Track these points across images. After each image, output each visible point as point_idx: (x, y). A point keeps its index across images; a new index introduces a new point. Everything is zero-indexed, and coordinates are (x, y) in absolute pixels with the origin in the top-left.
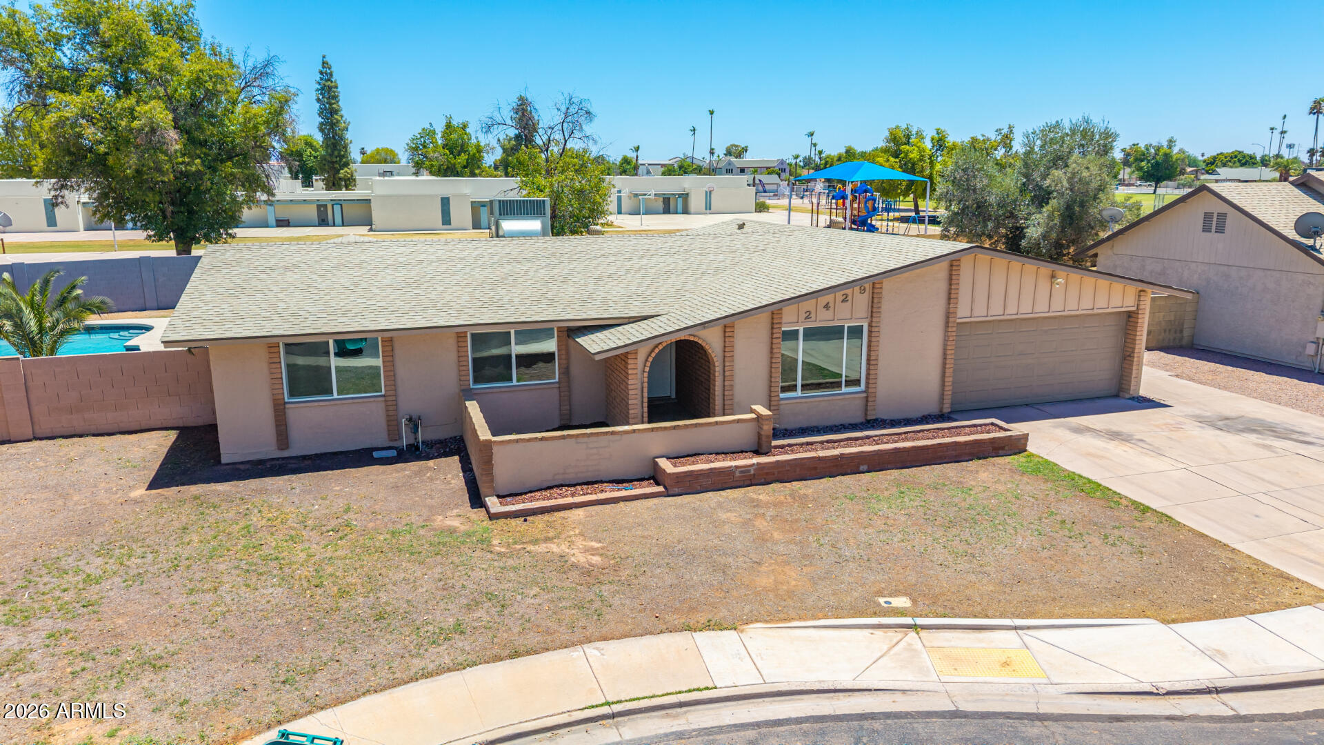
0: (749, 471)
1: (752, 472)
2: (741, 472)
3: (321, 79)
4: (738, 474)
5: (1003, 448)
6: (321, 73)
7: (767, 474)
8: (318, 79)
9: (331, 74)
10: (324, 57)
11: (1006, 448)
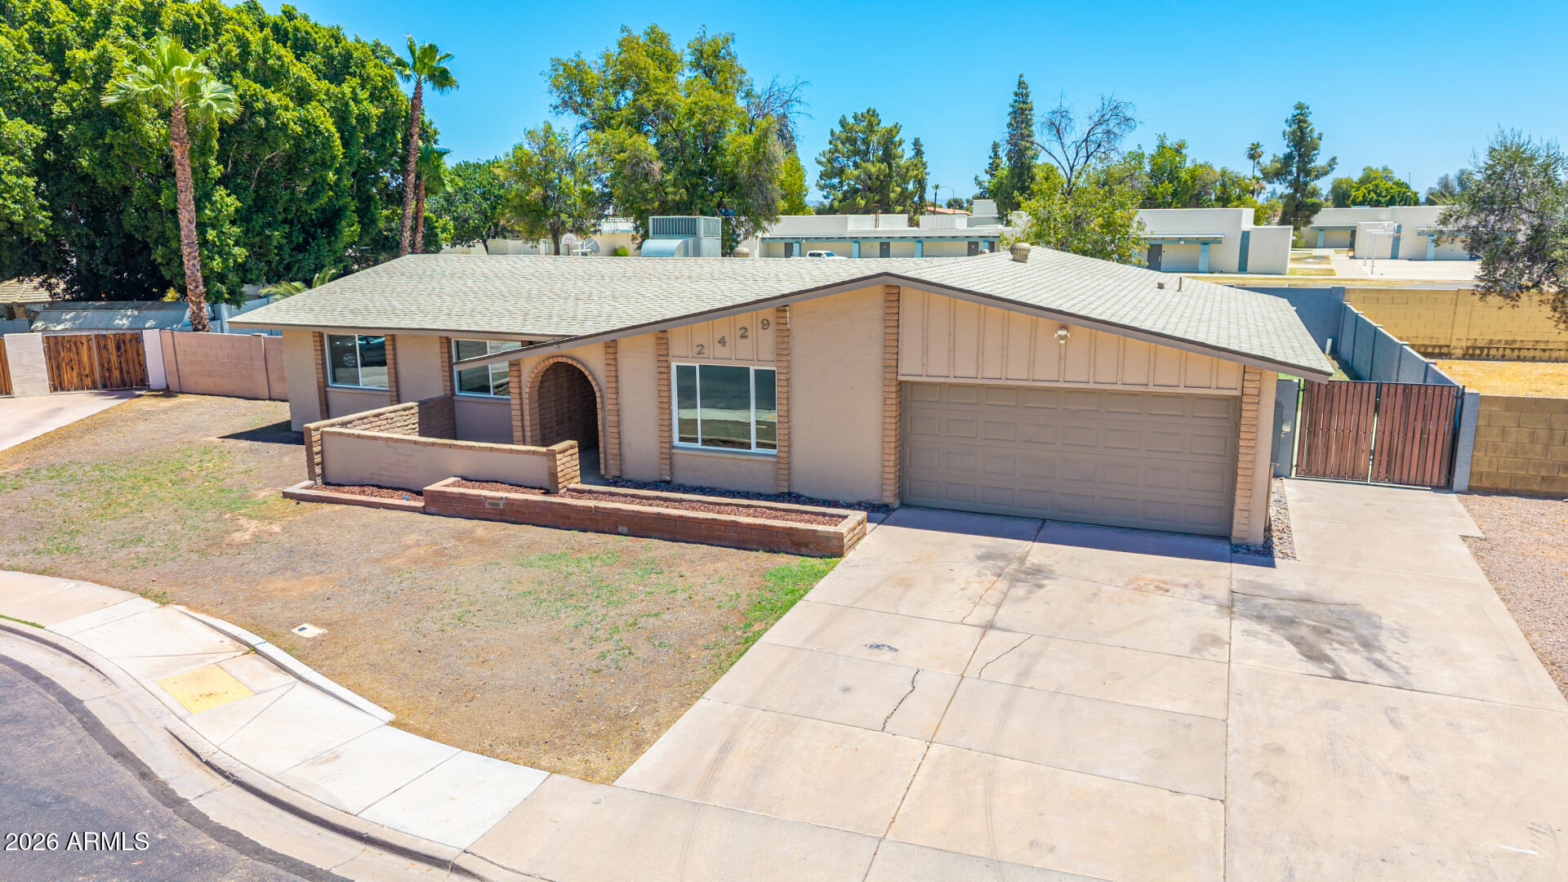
0: (498, 505)
1: (502, 507)
2: (491, 504)
3: (1016, 101)
4: (487, 506)
5: (806, 545)
6: (1016, 94)
7: (517, 512)
8: (1012, 102)
9: (1027, 95)
10: (1021, 76)
11: (811, 546)
